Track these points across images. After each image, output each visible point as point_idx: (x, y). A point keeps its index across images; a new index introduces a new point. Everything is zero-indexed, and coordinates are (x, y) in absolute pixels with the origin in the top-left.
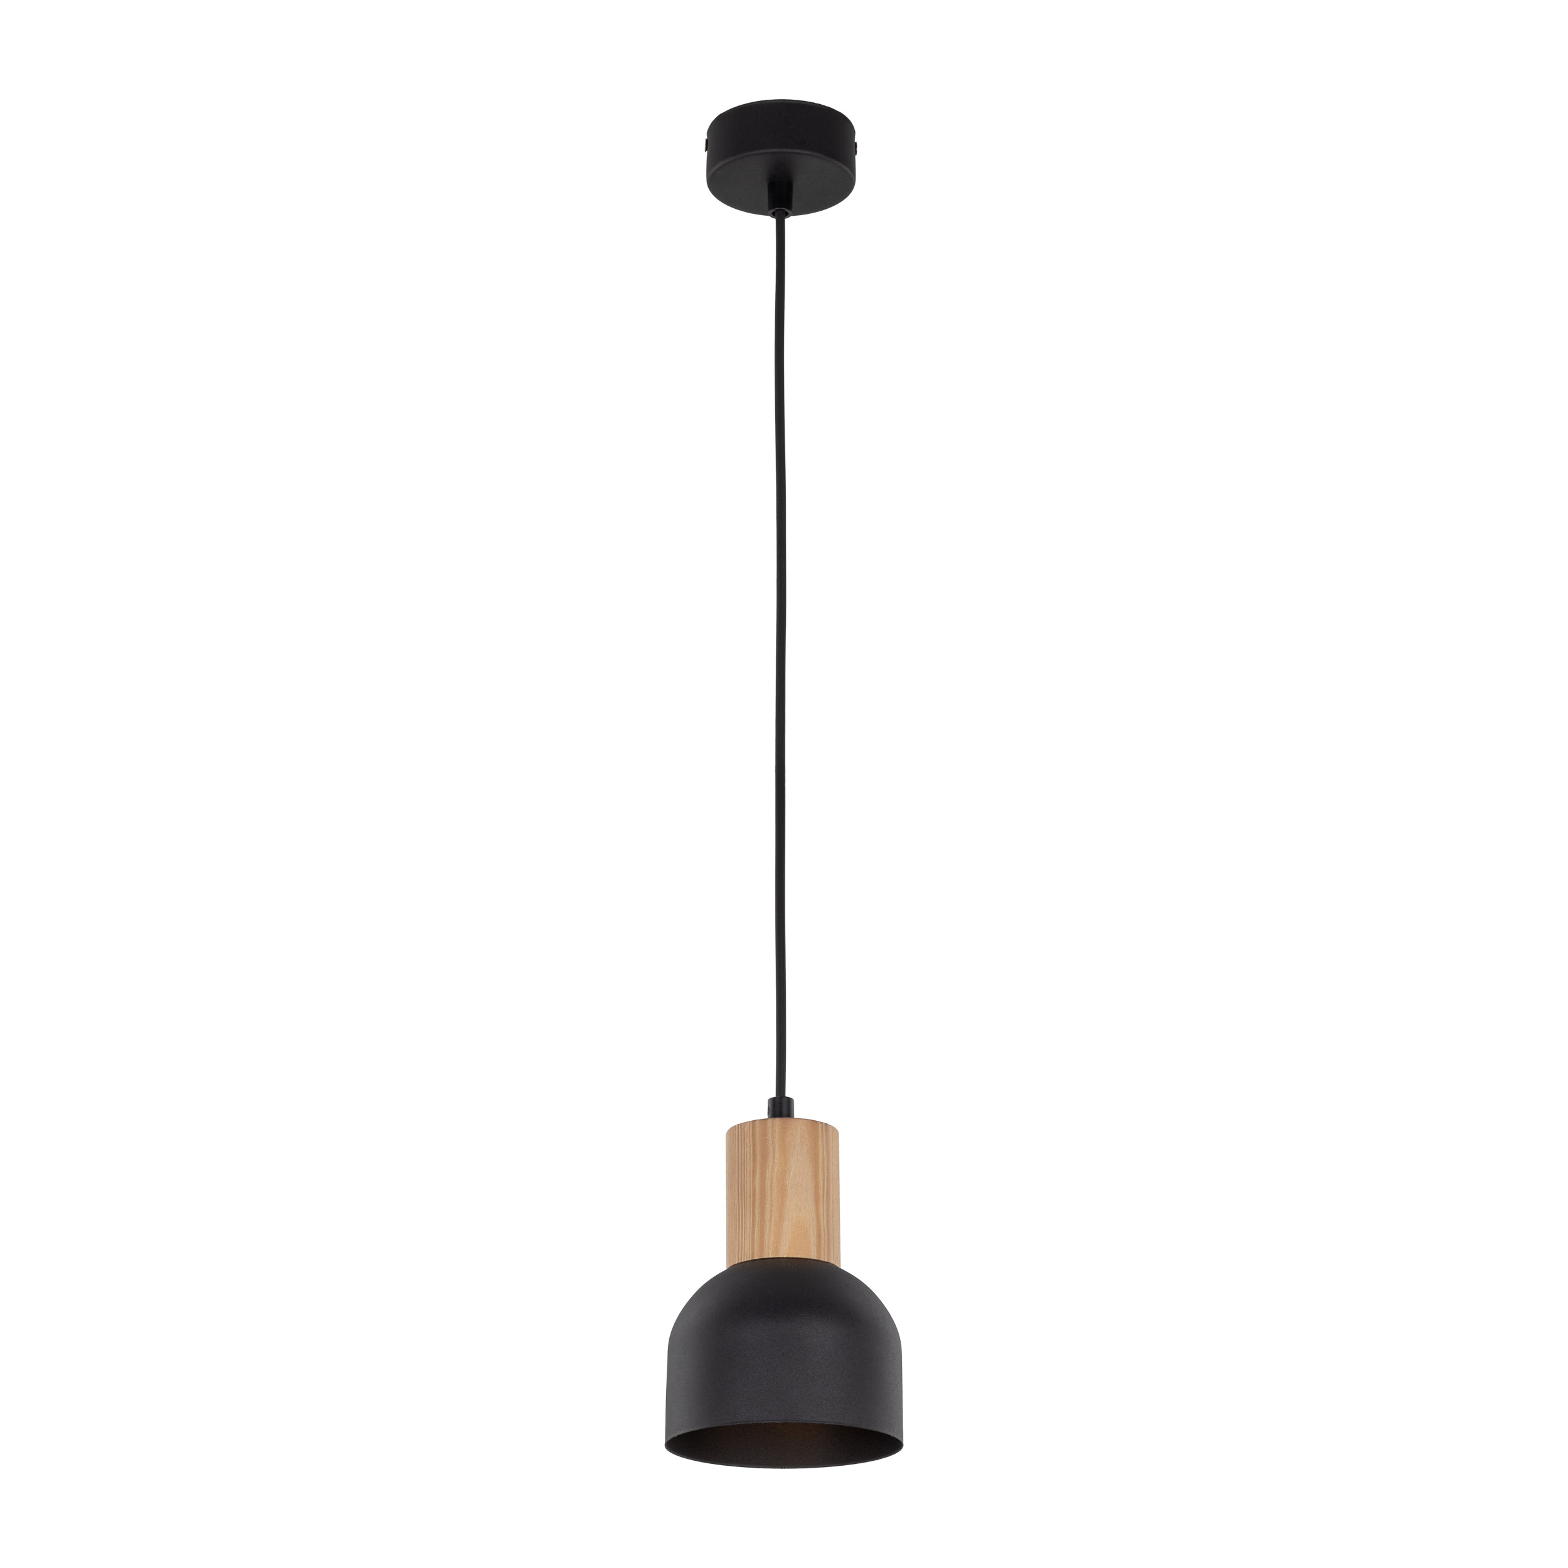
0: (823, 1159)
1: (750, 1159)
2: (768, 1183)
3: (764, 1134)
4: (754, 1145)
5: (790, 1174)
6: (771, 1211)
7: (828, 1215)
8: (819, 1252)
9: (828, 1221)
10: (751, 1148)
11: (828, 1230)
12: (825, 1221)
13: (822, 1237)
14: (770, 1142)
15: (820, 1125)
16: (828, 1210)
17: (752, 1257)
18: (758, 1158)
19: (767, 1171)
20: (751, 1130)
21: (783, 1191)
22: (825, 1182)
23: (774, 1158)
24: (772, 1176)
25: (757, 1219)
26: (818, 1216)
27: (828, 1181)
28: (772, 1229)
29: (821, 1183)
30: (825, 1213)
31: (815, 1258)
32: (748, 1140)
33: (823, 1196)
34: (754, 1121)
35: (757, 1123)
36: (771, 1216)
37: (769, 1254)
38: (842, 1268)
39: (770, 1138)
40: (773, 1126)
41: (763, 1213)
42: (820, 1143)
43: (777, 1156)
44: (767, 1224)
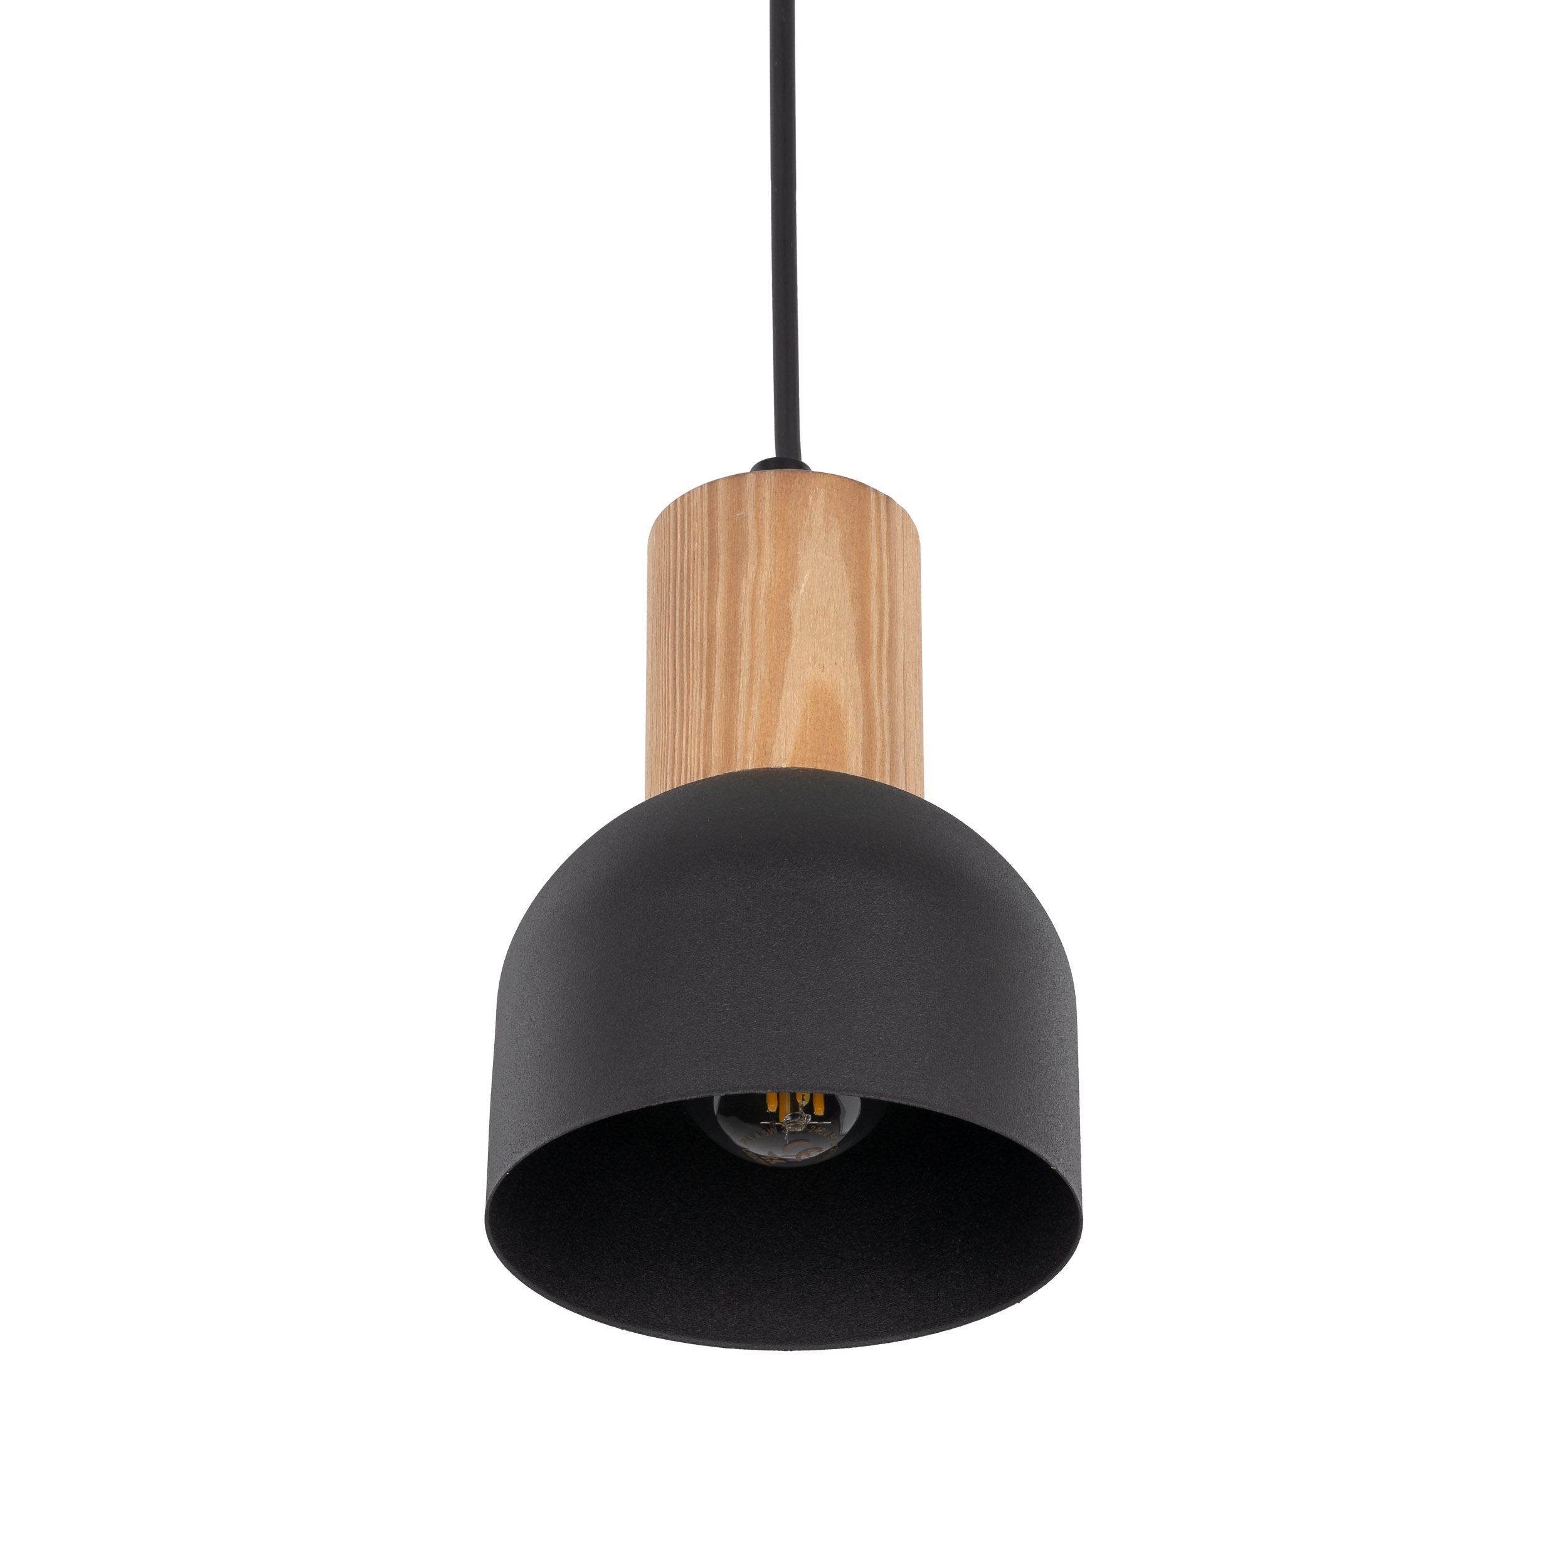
0: (880, 568)
1: (702, 563)
2: (745, 610)
3: (738, 505)
4: (712, 533)
5: (798, 588)
6: (752, 668)
7: (891, 691)
8: (868, 761)
9: (891, 705)
10: (706, 541)
11: (892, 723)
12: (885, 703)
13: (878, 733)
14: (751, 521)
15: (873, 496)
16: (891, 680)
17: (705, 772)
18: (723, 558)
19: (744, 582)
20: (705, 503)
21: (782, 623)
22: (886, 619)
23: (759, 555)
24: (754, 592)
25: (718, 689)
26: (866, 685)
27: (891, 616)
28: (755, 708)
29: (875, 618)
30: (885, 685)
31: (859, 775)
32: (697, 525)
33: (880, 647)
34: (712, 485)
35: (721, 486)
36: (751, 681)
37: (746, 761)
38: (925, 799)
39: (751, 514)
40: (758, 486)
41: (732, 674)
42: (873, 533)
43: (768, 549)
44: (742, 697)
